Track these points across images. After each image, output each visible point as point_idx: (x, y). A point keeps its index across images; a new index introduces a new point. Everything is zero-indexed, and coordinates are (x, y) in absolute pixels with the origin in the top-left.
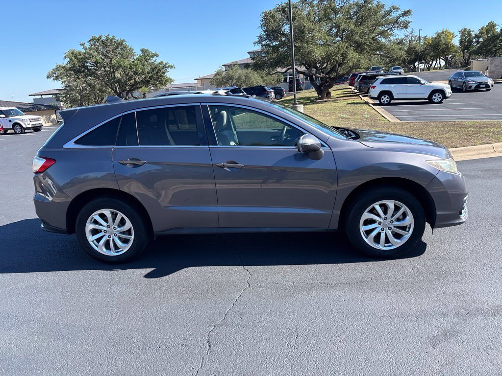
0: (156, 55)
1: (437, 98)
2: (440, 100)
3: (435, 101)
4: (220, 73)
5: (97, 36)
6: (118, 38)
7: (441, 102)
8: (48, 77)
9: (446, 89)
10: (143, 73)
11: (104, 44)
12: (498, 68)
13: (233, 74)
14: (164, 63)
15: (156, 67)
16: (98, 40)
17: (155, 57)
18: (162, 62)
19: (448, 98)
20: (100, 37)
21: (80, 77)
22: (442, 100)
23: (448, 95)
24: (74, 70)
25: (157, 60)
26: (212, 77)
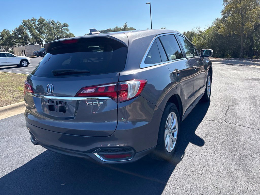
1: (24, 64)
2: (26, 65)
3: (24, 65)
7: (27, 66)
9: (28, 59)
12: (29, 50)
19: (30, 63)
22: (27, 65)
23: (30, 62)
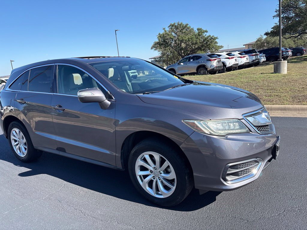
0: (206, 31)
4: (260, 40)
5: (173, 23)
6: (184, 23)
8: (152, 48)
10: (196, 43)
11: (177, 28)
13: (270, 40)
14: (211, 36)
15: (206, 39)
16: (173, 26)
17: (205, 33)
18: (210, 36)
20: (174, 24)
21: (162, 48)
24: (159, 44)
25: (206, 35)
26: (254, 43)
